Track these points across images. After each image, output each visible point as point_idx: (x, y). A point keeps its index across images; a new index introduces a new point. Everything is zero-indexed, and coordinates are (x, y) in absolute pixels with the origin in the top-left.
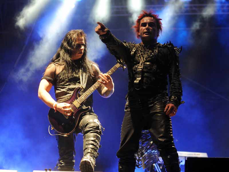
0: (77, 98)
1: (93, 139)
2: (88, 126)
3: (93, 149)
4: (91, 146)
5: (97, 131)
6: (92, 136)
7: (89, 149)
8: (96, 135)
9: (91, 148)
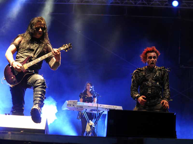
0: (27, 63)
1: (40, 93)
2: (37, 82)
3: (40, 100)
4: (39, 99)
5: (43, 87)
6: (40, 91)
7: (37, 101)
8: (43, 90)
9: (39, 100)
